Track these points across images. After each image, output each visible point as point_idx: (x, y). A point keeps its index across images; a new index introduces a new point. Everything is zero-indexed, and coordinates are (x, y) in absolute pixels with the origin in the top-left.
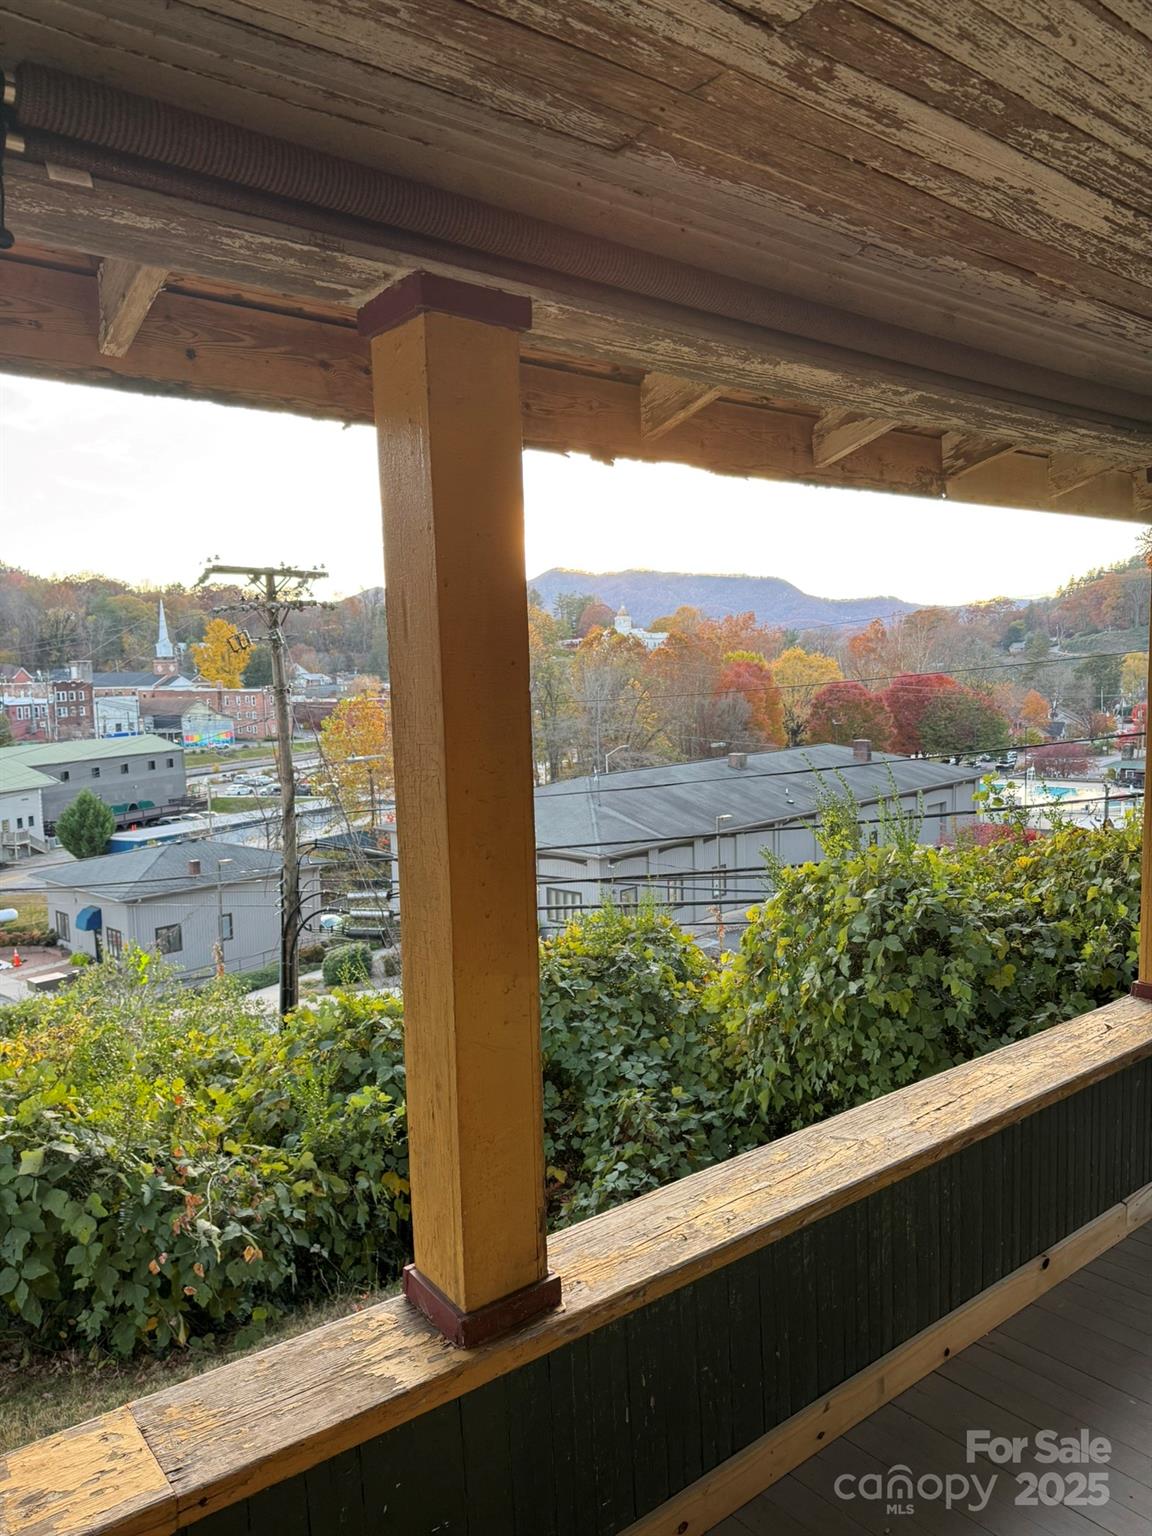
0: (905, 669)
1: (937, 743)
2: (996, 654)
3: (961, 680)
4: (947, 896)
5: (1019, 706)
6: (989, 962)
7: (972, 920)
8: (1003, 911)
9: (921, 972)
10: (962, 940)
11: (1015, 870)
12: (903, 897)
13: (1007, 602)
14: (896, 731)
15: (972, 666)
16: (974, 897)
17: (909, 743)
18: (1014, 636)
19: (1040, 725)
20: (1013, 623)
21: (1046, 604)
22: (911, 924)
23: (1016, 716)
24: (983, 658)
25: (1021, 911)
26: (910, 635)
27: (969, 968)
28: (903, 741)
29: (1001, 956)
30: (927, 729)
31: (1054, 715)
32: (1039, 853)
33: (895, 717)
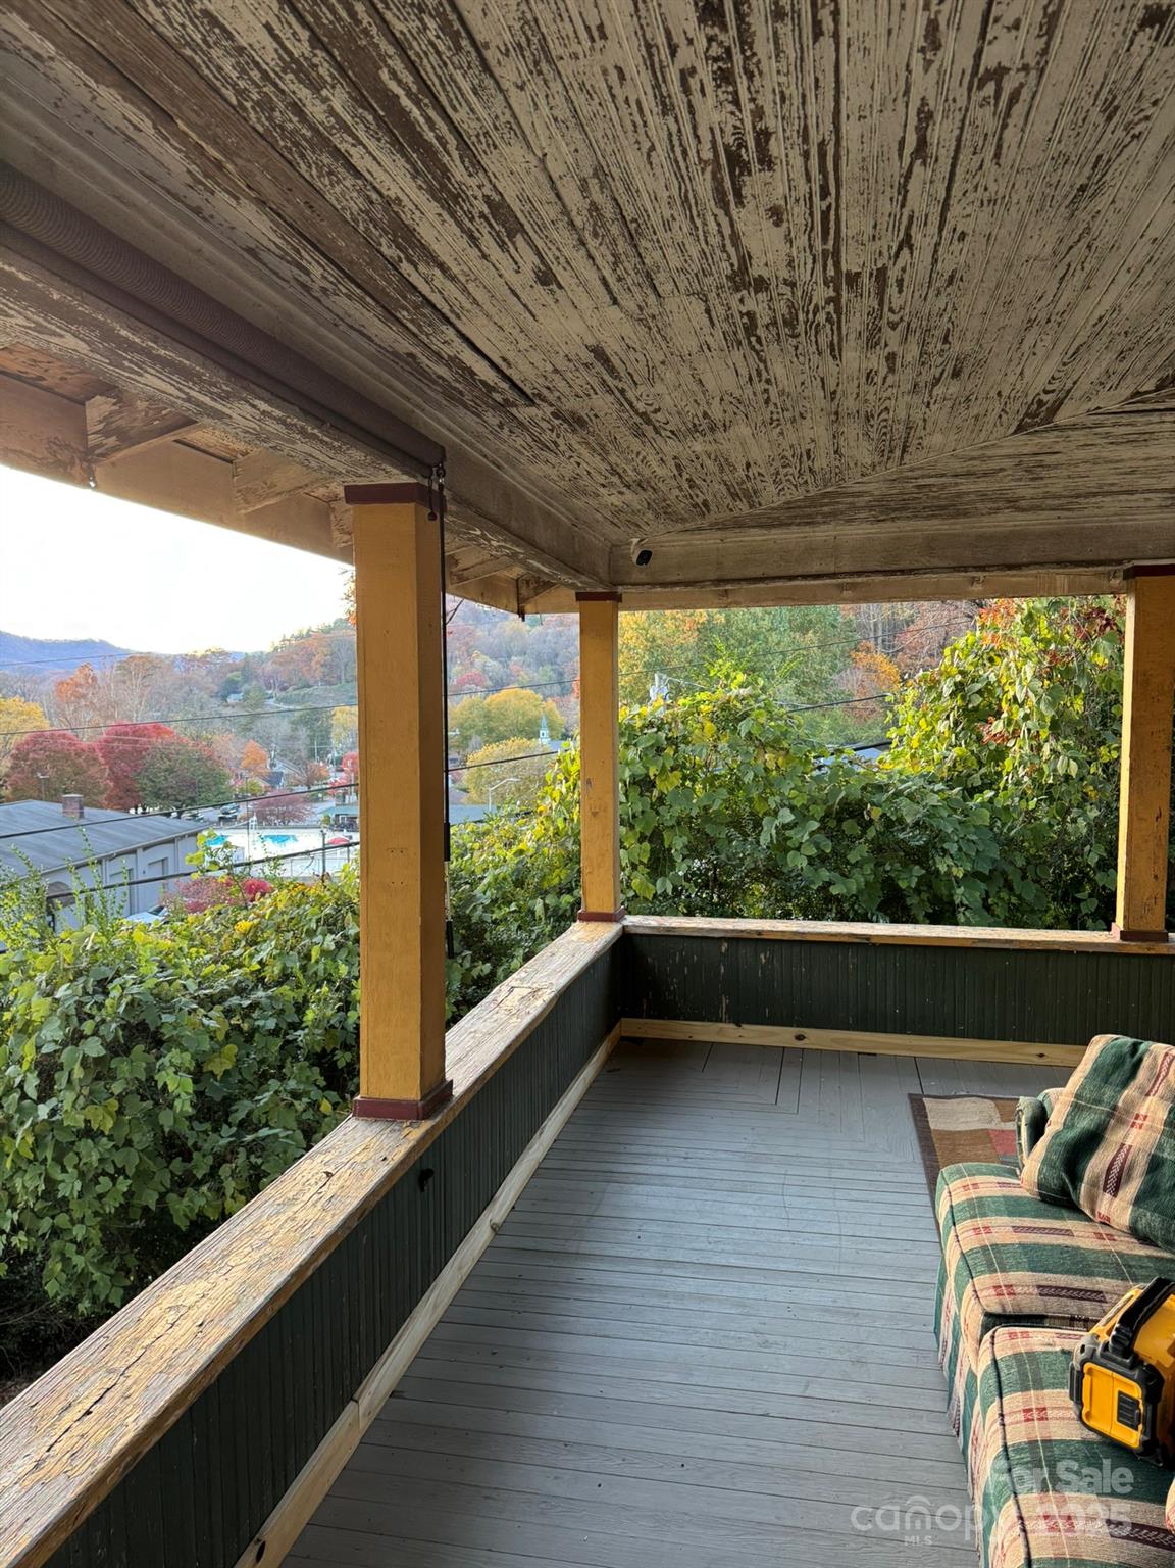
0: (119, 717)
1: (157, 796)
2: (215, 703)
3: (180, 730)
4: (156, 981)
5: (239, 756)
6: (206, 1046)
7: (185, 1005)
8: (221, 985)
9: (127, 1076)
10: (175, 1028)
11: (235, 936)
12: (105, 988)
13: (223, 654)
14: (112, 784)
15: (190, 716)
16: (188, 977)
17: (127, 796)
18: (232, 687)
19: (260, 775)
20: (229, 675)
21: (261, 658)
22: (113, 1020)
23: (237, 766)
24: (202, 708)
25: (240, 982)
26: (124, 682)
27: (186, 1059)
28: (121, 794)
29: (221, 1037)
30: (145, 781)
31: (273, 765)
32: (258, 916)
33: (111, 769)
